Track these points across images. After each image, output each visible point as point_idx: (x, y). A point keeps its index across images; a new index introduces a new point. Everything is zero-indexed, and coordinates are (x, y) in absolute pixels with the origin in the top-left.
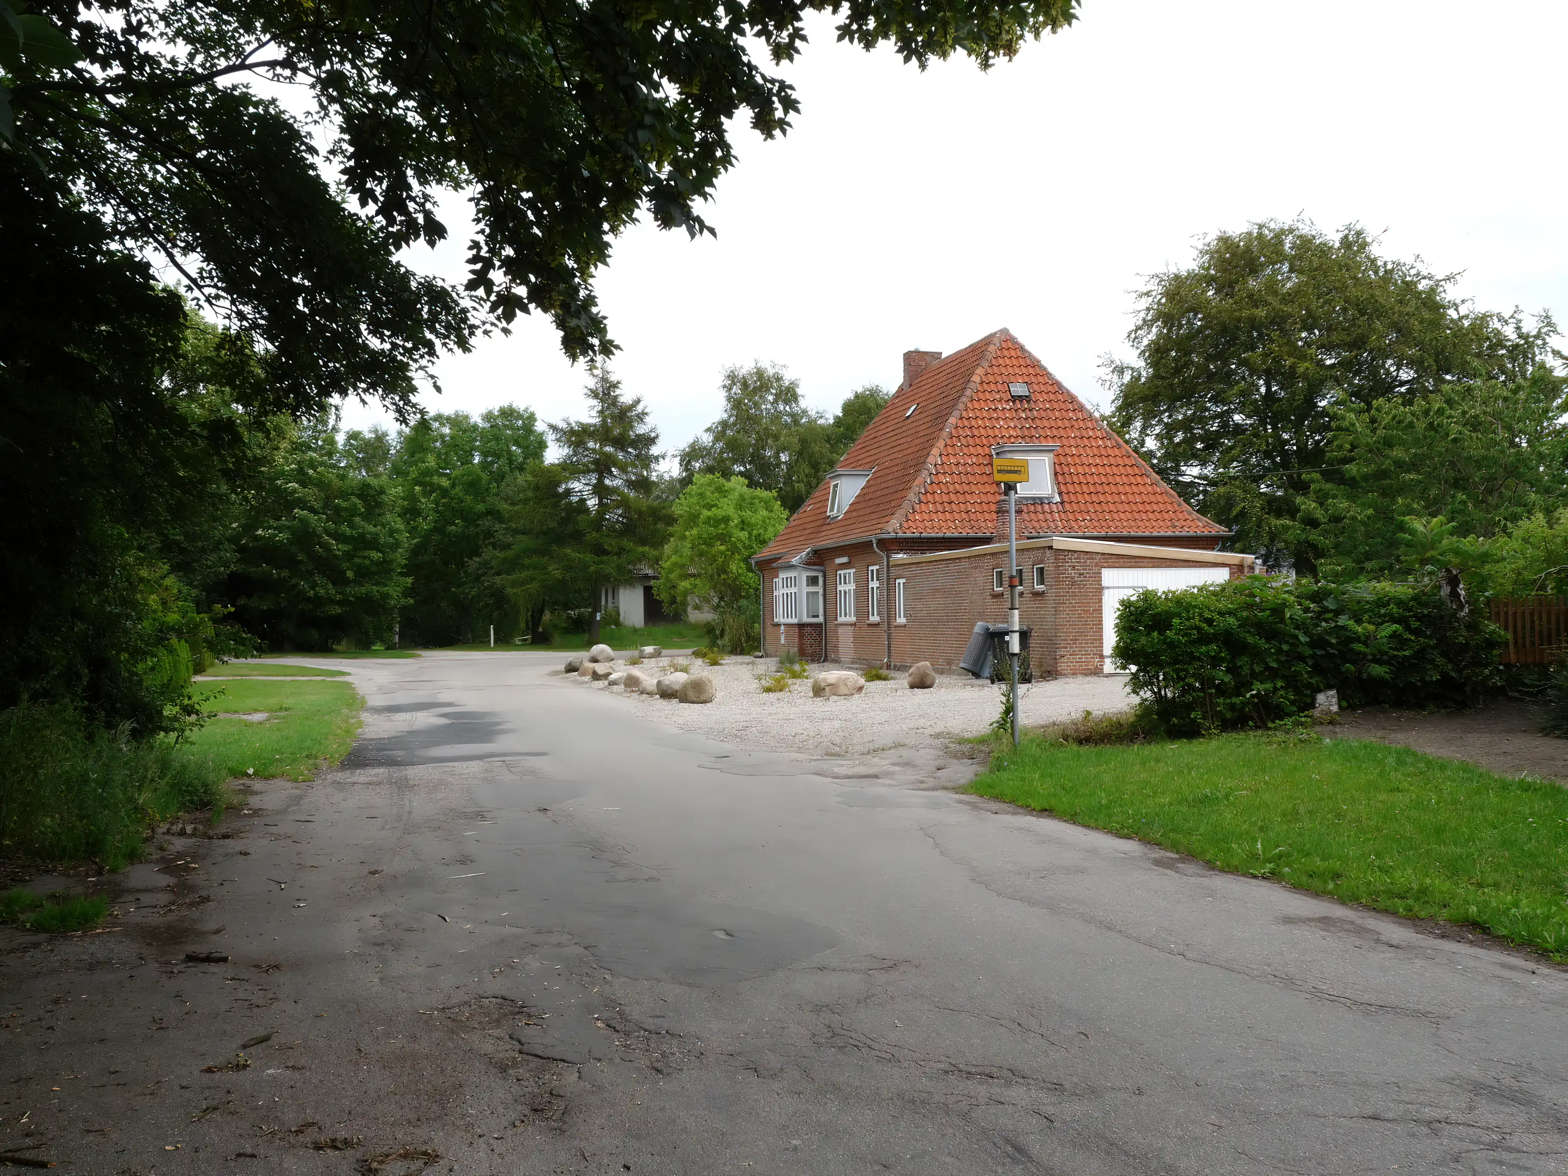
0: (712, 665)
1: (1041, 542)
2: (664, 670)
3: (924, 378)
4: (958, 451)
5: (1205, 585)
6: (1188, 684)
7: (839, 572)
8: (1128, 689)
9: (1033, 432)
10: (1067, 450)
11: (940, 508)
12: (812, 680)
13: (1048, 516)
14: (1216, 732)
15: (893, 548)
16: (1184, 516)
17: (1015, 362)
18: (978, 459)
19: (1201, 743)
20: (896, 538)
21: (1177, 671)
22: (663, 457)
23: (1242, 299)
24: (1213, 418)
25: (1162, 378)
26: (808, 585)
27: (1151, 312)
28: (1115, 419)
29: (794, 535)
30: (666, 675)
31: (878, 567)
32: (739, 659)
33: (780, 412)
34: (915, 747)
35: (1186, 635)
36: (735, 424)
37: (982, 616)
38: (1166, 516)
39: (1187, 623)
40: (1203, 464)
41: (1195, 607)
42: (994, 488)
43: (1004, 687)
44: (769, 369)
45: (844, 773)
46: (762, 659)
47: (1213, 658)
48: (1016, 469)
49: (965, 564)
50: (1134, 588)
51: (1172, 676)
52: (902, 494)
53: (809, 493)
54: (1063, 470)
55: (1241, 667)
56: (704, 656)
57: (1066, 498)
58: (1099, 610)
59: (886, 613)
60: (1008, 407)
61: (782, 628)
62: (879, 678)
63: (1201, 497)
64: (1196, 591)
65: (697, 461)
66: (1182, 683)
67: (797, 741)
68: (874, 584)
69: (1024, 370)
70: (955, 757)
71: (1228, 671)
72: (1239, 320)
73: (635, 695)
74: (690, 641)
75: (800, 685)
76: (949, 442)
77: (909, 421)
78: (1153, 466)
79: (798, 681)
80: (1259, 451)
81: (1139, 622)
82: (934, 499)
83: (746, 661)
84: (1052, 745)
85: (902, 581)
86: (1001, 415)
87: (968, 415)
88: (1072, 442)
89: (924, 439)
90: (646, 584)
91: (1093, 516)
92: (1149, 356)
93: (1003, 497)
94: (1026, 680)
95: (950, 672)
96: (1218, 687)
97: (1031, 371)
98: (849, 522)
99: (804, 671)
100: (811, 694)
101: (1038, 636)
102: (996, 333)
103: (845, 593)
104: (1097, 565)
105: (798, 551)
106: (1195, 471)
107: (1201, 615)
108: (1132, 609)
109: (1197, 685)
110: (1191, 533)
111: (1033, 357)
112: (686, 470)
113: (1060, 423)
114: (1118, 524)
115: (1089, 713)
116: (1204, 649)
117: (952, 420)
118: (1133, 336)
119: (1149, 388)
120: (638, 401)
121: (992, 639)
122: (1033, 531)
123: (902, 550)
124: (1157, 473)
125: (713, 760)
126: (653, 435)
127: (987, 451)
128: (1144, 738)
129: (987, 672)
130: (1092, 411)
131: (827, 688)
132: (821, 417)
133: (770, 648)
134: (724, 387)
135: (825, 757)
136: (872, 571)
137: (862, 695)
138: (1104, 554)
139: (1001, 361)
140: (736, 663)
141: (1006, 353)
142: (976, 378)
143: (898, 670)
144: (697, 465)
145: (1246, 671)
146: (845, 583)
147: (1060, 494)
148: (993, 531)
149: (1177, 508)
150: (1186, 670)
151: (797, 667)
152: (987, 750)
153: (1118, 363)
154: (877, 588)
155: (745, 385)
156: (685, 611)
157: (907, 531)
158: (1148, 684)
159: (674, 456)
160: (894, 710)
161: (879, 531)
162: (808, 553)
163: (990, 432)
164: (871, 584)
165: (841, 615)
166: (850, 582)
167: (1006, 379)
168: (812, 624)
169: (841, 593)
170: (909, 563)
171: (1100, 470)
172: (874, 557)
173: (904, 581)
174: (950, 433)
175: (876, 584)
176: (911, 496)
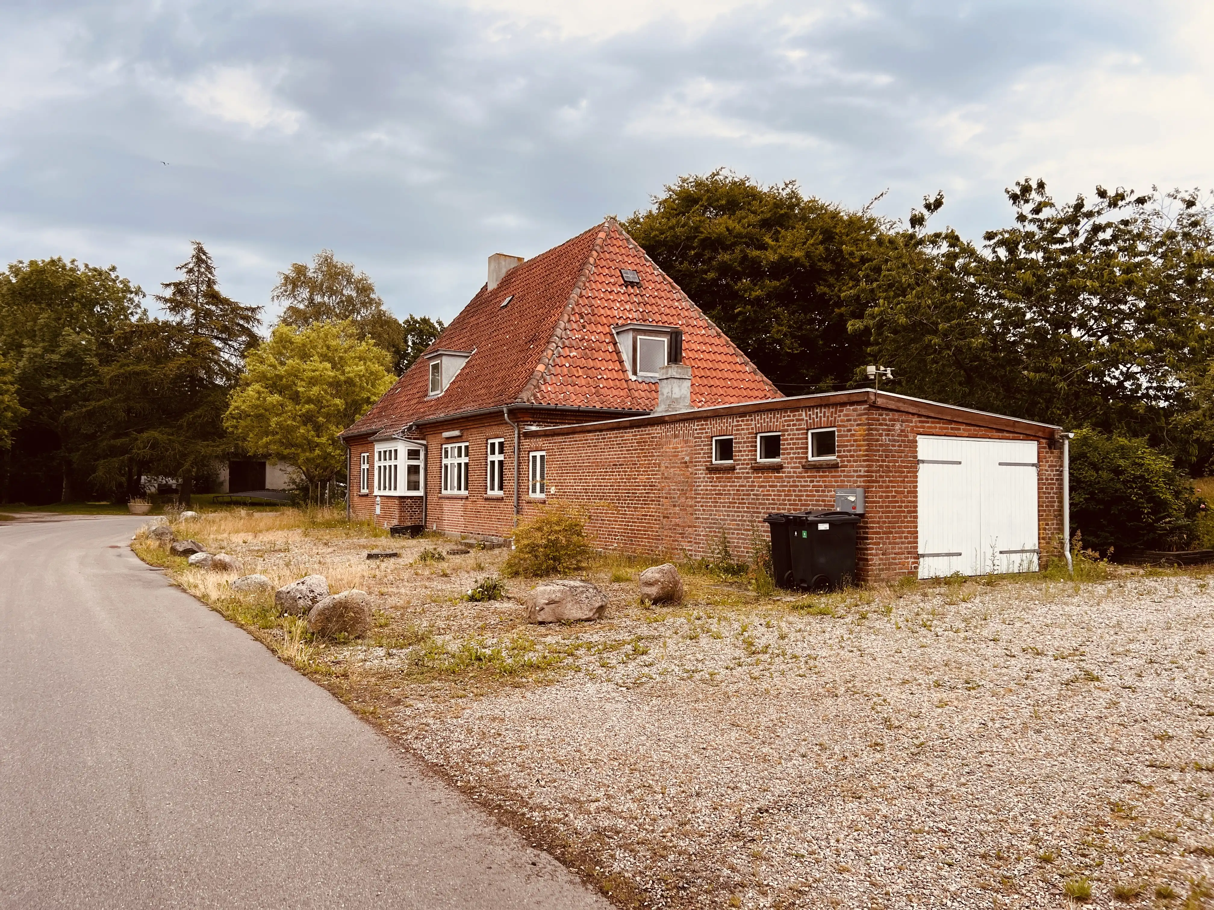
4: (581, 327)
7: (445, 446)
9: (647, 316)
11: (569, 381)
15: (525, 419)
17: (623, 251)
20: (531, 408)
26: (409, 458)
31: (502, 440)
37: (688, 497)
42: (617, 366)
49: (657, 432)
58: (915, 492)
59: (514, 487)
60: (622, 291)
69: (632, 259)
76: (572, 317)
77: (508, 309)
82: (563, 371)
85: (540, 453)
86: (616, 297)
87: (588, 294)
97: (638, 261)
98: (455, 398)
103: (453, 466)
104: (912, 430)
113: (668, 311)
117: (574, 297)
123: (535, 422)
127: (607, 330)
131: (547, 608)
136: (493, 443)
138: (920, 416)
139: (611, 249)
141: (615, 242)
142: (592, 261)
154: (500, 461)
157: (540, 401)
161: (511, 401)
163: (609, 312)
164: (490, 458)
165: (446, 489)
166: (460, 455)
167: (617, 265)
168: (411, 498)
169: (446, 467)
170: (554, 434)
171: (707, 356)
172: (496, 430)
173: (543, 453)
174: (573, 309)
175: (497, 457)
176: (541, 367)
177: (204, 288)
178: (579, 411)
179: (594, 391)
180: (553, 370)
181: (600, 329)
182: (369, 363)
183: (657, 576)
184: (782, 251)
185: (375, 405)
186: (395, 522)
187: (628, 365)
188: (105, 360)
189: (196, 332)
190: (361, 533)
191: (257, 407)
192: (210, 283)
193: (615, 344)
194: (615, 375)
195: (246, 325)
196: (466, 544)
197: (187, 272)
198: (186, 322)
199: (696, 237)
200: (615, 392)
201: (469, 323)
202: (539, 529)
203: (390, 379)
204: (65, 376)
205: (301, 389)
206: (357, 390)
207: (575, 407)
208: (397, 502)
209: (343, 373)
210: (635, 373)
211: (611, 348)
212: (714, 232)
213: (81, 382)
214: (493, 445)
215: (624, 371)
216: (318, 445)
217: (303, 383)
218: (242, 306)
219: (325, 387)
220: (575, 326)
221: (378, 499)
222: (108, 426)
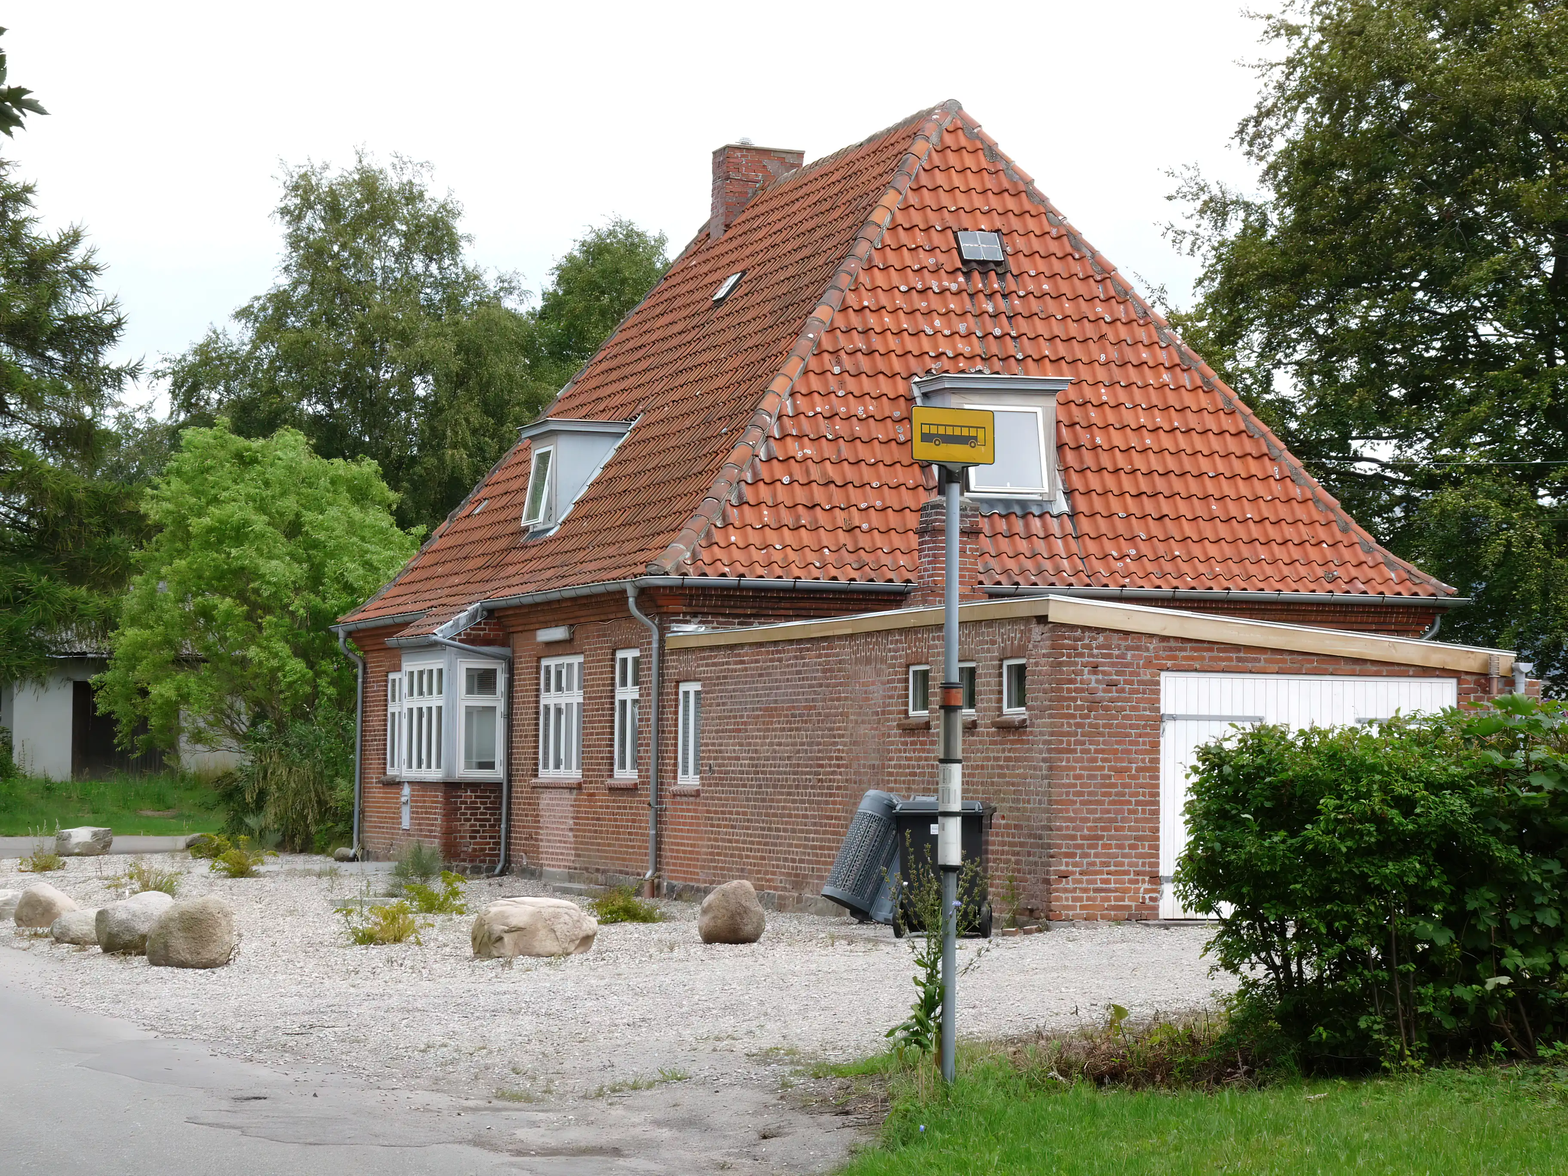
0: (234, 875)
1: (1022, 607)
2: (114, 884)
3: (762, 209)
4: (833, 384)
5: (1397, 718)
6: (1353, 951)
7: (544, 663)
8: (1214, 957)
9: (1011, 347)
10: (1088, 392)
11: (787, 518)
12: (473, 918)
13: (1040, 546)
14: (1416, 1064)
15: (672, 608)
16: (1356, 555)
17: (973, 181)
18: (880, 408)
19: (1380, 1091)
20: (682, 587)
21: (1329, 919)
22: (133, 373)
23: (1505, 52)
24: (1432, 330)
25: (1316, 231)
26: (470, 691)
27: (1299, 71)
28: (1204, 323)
29: (440, 570)
30: (119, 896)
31: (636, 653)
32: (300, 862)
33: (417, 277)
34: (711, 1084)
35: (1350, 833)
36: (307, 301)
37: (879, 780)
38: (1313, 553)
39: (1355, 807)
40: (1405, 437)
41: (1373, 769)
42: (913, 477)
43: (921, 944)
44: (390, 173)
45: (540, 1141)
46: (355, 864)
47: (1411, 890)
48: (965, 432)
49: (845, 652)
50: (1232, 721)
51: (1316, 930)
52: (701, 481)
53: (478, 472)
54: (1076, 438)
55: (1475, 913)
56: (214, 853)
57: (1082, 504)
58: (1153, 769)
59: (653, 762)
60: (954, 287)
61: (406, 790)
62: (632, 915)
63: (1398, 512)
64: (1375, 732)
65: (213, 388)
66: (1338, 947)
67: (431, 1063)
68: (628, 693)
69: (994, 202)
70: (805, 1108)
71: (1448, 921)
72: (1497, 102)
73: (42, 946)
74: (180, 817)
75: (442, 929)
76: (813, 364)
77: (722, 311)
78: (1287, 436)
79: (438, 919)
80: (1533, 409)
81: (1244, 802)
82: (774, 496)
83: (317, 868)
84: (1031, 1085)
85: (692, 687)
86: (936, 303)
87: (861, 301)
88: (1101, 374)
89: (758, 355)
90: (79, 678)
91: (1145, 548)
92: (1286, 180)
93: (935, 498)
94: (974, 929)
95: (801, 906)
96: (1421, 959)
97: (1011, 203)
98: (568, 545)
99: (455, 894)
100: (469, 951)
101: (1007, 826)
102: (930, 112)
103: (559, 711)
104: (1148, 664)
105: (450, 609)
106: (1386, 451)
107: (1385, 788)
108: (1227, 769)
109: (1374, 952)
110: (1372, 596)
111: (1016, 171)
112: (187, 405)
113: (1073, 329)
114: (1202, 568)
115: (1120, 1012)
116: (1391, 868)
117: (822, 312)
118: (1251, 130)
119: (1284, 253)
120: (75, 238)
121: (900, 830)
122: (1002, 578)
123: (695, 615)
124: (1297, 453)
125: (225, 1105)
126: (108, 319)
127: (901, 387)
128: (1249, 1073)
129: (886, 907)
130: (1149, 302)
131: (507, 938)
132: (510, 291)
133: (376, 840)
134: (285, 211)
135: (496, 1103)
136: (624, 661)
137: (590, 955)
138: (1165, 638)
139: (940, 178)
140: (291, 873)
141: (952, 159)
142: (883, 217)
143: (679, 897)
144: (215, 396)
145: (1488, 922)
146: (559, 688)
147: (1069, 493)
148: (909, 576)
149: (1339, 536)
150: (1348, 916)
151: (437, 886)
152: (881, 1094)
153: (1216, 191)
154: (635, 701)
155: (334, 211)
156: (173, 747)
157: (707, 570)
158: (1261, 946)
159: (157, 375)
160: (663, 991)
161: (641, 569)
162: (473, 616)
163: (910, 344)
164: (620, 693)
165: (546, 765)
166: (570, 686)
167: (951, 220)
168: (476, 786)
169: (547, 712)
170: (712, 645)
172: (625, 632)
173: (698, 686)
174: (817, 342)
175: (631, 692)
176: (719, 489)
179: (844, 539)
180: (749, 493)
181: (882, 386)
207: (789, 581)
208: (442, 795)
214: (624, 663)
220: (817, 383)
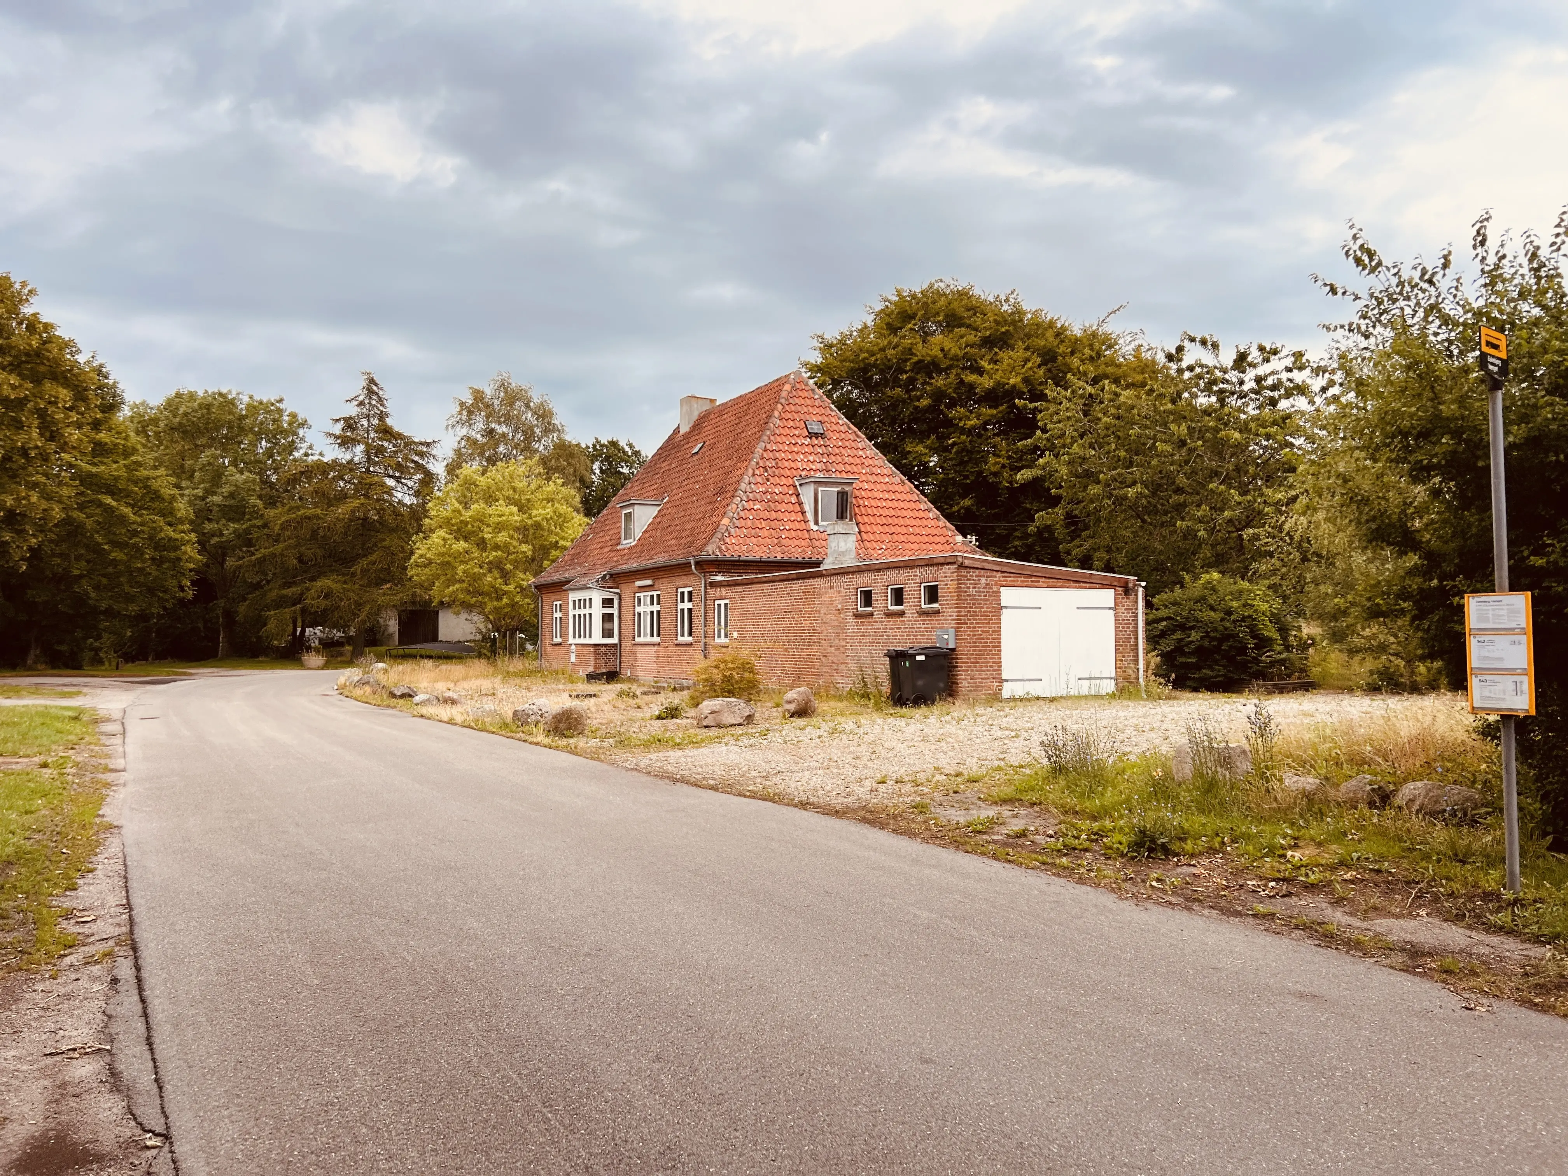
4: (765, 480)
7: (637, 595)
9: (830, 467)
11: (753, 533)
15: (712, 569)
17: (808, 402)
18: (784, 489)
20: (715, 560)
26: (602, 607)
31: (690, 589)
37: (841, 639)
42: (799, 517)
49: (817, 584)
54: (858, 502)
57: (863, 528)
58: (999, 631)
59: (702, 633)
60: (806, 443)
68: (685, 605)
69: (817, 410)
77: (698, 457)
82: (747, 524)
85: (724, 602)
86: (800, 449)
87: (772, 447)
88: (864, 478)
91: (888, 546)
97: (823, 411)
98: (646, 547)
103: (645, 614)
104: (996, 583)
113: (852, 460)
117: (758, 451)
123: (721, 572)
127: (791, 482)
131: (710, 716)
138: (1003, 572)
139: (796, 400)
141: (800, 393)
142: (776, 415)
146: (645, 605)
154: (689, 609)
157: (726, 553)
161: (693, 554)
162: (604, 576)
163: (792, 465)
164: (681, 606)
165: (639, 636)
166: (652, 604)
167: (802, 417)
168: (606, 645)
169: (639, 615)
170: (736, 584)
171: (890, 504)
172: (685, 580)
173: (727, 601)
174: (758, 463)
175: (687, 605)
176: (725, 521)
177: (375, 422)
178: (761, 562)
179: (776, 541)
180: (737, 523)
181: (784, 481)
182: (557, 505)
183: (795, 696)
184: (997, 377)
185: (566, 552)
186: (591, 669)
187: (810, 516)
188: (271, 502)
189: (368, 470)
190: (558, 680)
191: (442, 554)
192: (382, 416)
193: (798, 495)
194: (797, 525)
195: (420, 461)
196: (658, 687)
197: (358, 405)
198: (356, 459)
199: (907, 360)
200: (797, 542)
201: (661, 468)
202: (717, 667)
203: (578, 524)
204: (229, 520)
205: (488, 536)
206: (546, 534)
207: (758, 558)
208: (592, 649)
209: (530, 517)
210: (816, 523)
211: (793, 499)
212: (928, 355)
213: (244, 526)
214: (683, 593)
215: (806, 522)
216: (505, 593)
217: (490, 530)
218: (417, 440)
219: (511, 532)
220: (759, 480)
221: (573, 647)
222: (274, 574)
